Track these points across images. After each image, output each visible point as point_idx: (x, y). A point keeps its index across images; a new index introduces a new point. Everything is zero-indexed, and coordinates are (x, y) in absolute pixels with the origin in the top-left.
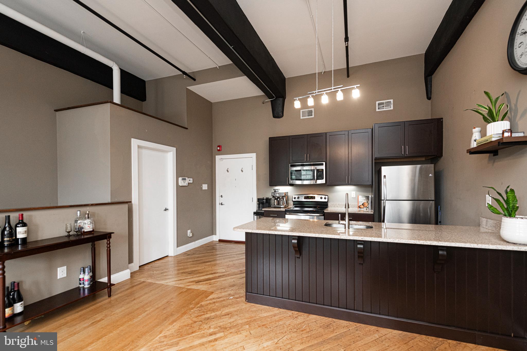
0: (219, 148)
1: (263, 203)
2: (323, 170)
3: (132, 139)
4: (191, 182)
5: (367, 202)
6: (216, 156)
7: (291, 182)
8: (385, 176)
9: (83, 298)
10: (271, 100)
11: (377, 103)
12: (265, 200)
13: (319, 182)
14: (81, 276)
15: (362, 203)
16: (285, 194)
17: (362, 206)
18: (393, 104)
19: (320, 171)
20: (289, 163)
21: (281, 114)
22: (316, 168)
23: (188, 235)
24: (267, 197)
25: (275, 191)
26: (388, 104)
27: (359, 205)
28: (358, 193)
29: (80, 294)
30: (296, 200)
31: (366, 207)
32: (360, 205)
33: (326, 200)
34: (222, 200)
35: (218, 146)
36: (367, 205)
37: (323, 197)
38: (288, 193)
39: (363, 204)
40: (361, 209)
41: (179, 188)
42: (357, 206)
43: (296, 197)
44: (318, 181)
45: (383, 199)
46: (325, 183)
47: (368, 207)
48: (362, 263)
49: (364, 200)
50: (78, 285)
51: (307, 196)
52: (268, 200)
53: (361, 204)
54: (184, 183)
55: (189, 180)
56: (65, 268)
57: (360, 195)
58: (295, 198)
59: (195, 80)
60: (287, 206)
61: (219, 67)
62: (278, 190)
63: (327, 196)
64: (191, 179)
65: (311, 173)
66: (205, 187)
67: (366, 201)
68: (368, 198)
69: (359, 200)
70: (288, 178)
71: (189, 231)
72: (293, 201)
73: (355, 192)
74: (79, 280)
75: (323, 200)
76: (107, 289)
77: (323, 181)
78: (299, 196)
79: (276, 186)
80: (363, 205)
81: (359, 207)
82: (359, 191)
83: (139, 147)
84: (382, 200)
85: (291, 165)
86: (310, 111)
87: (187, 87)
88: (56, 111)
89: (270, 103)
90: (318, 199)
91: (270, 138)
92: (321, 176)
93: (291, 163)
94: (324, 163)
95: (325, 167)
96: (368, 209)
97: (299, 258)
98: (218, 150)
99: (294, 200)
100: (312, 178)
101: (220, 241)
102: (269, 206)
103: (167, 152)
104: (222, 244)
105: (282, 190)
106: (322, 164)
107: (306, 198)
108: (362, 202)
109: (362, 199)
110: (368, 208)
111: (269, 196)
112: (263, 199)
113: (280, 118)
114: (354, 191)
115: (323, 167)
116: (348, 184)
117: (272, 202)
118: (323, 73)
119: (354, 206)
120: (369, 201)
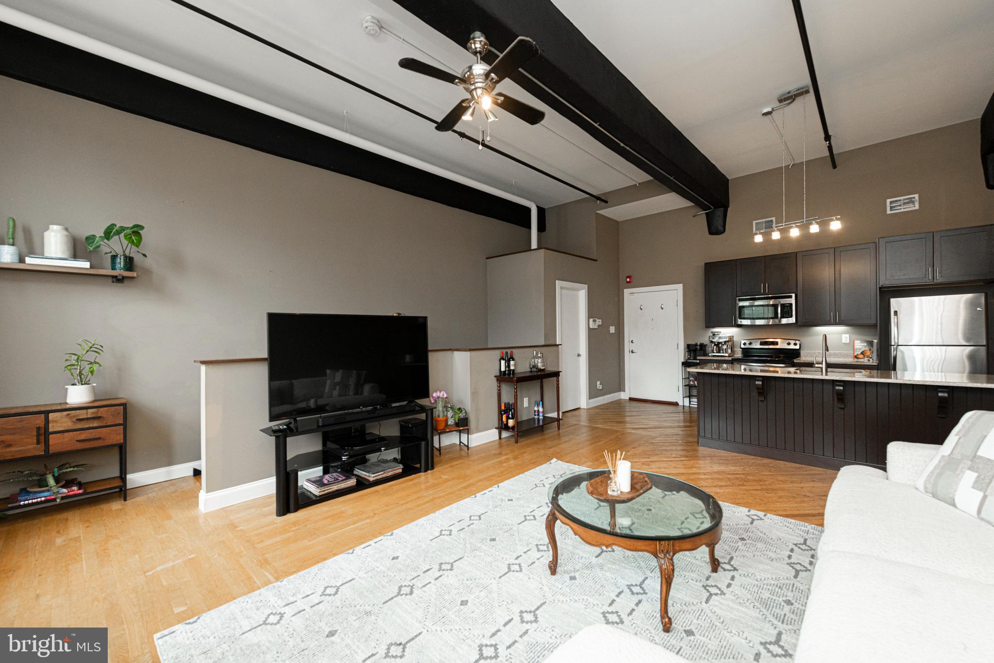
0: (628, 280)
1: (695, 351)
2: (791, 304)
3: (557, 281)
4: (600, 323)
5: (870, 350)
6: (625, 290)
7: (740, 322)
8: (896, 313)
9: (537, 427)
10: (706, 213)
11: (888, 201)
12: (698, 346)
13: (784, 321)
14: (536, 409)
15: (861, 351)
16: (730, 339)
17: (862, 356)
18: (918, 201)
19: (787, 306)
20: (737, 297)
21: (721, 228)
22: (779, 302)
23: (598, 387)
24: (702, 342)
25: (714, 335)
26: (911, 201)
27: (855, 355)
28: (854, 336)
29: (535, 423)
30: (747, 346)
31: (868, 357)
32: (858, 355)
33: (797, 347)
34: (633, 347)
35: (627, 277)
36: (869, 354)
37: (792, 342)
38: (733, 336)
39: (862, 353)
40: (859, 360)
41: (590, 331)
42: (853, 356)
43: (748, 342)
44: (782, 319)
45: (893, 344)
46: (795, 322)
47: (870, 356)
48: (843, 407)
49: (863, 347)
50: (532, 416)
51: (764, 341)
52: (703, 347)
53: (859, 353)
54: (595, 324)
55: (599, 322)
56: (527, 398)
57: (857, 340)
58: (745, 344)
59: (606, 202)
60: (731, 355)
61: (639, 184)
62: (718, 333)
63: (799, 340)
64: (600, 320)
65: (771, 309)
66: (612, 330)
67: (867, 349)
68: (870, 343)
69: (856, 347)
70: (735, 317)
71: (598, 383)
72: (741, 348)
73: (848, 336)
74: (534, 412)
75: (792, 347)
76: (557, 422)
77: (792, 320)
78: (752, 341)
79: (714, 327)
81: (856, 357)
82: (854, 334)
83: (561, 288)
84: (891, 345)
85: (739, 299)
86: (768, 222)
87: (597, 212)
88: (487, 258)
89: (704, 216)
90: (782, 345)
91: (706, 264)
92: (789, 313)
93: (739, 297)
94: (793, 295)
95: (794, 300)
96: (871, 360)
97: (763, 401)
98: (627, 282)
99: (743, 346)
100: (773, 316)
101: (631, 399)
102: (706, 355)
103: (578, 290)
104: (634, 404)
105: (725, 333)
106: (791, 297)
107: (762, 343)
108: (860, 349)
110: (871, 358)
111: (705, 340)
112: (696, 345)
113: (719, 234)
114: (846, 333)
115: (793, 301)
116: (835, 324)
117: (709, 349)
118: (790, 167)
119: (847, 356)
120: (872, 349)
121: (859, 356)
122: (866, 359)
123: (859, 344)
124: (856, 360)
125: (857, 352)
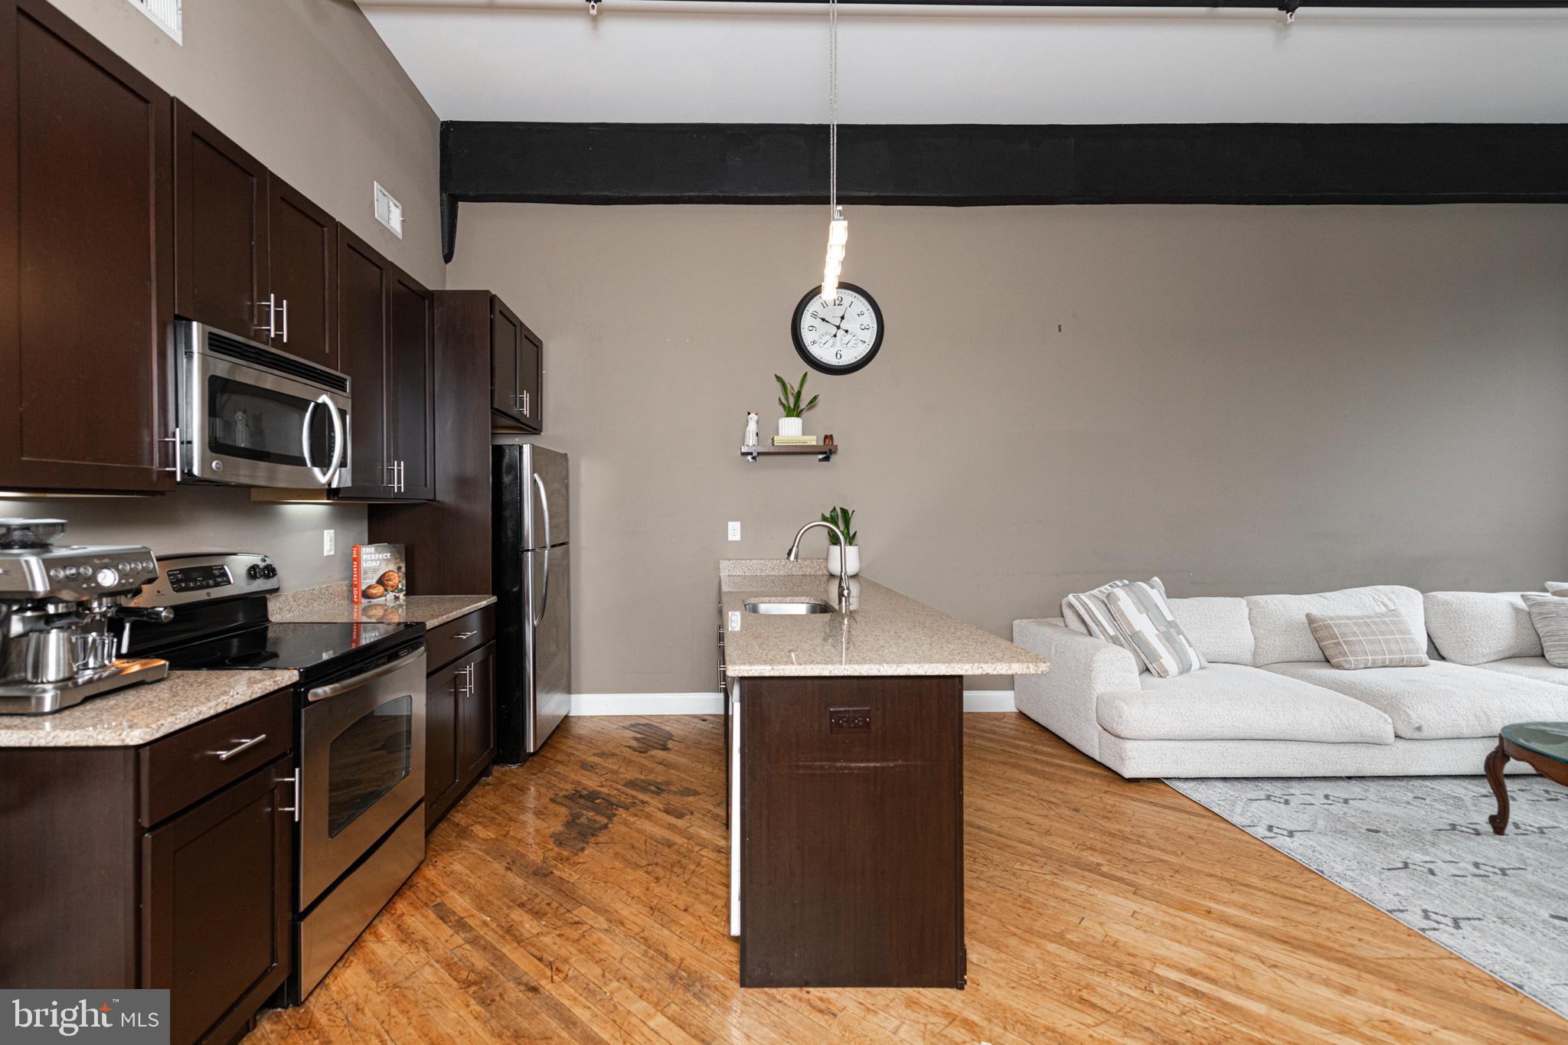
11: (376, 185)
15: (377, 578)
17: (381, 589)
18: (400, 223)
27: (364, 587)
32: (370, 587)
39: (380, 582)
40: (374, 600)
45: (525, 546)
47: (401, 586)
49: (384, 564)
53: (374, 581)
57: (366, 544)
63: (267, 556)
69: (364, 565)
73: (333, 531)
80: (383, 585)
81: (365, 594)
82: (345, 528)
84: (524, 551)
94: (347, 382)
106: (343, 385)
108: (375, 570)
109: (379, 560)
115: (346, 401)
120: (403, 565)
121: (374, 591)
122: (390, 596)
123: (372, 557)
124: (365, 602)
125: (368, 580)
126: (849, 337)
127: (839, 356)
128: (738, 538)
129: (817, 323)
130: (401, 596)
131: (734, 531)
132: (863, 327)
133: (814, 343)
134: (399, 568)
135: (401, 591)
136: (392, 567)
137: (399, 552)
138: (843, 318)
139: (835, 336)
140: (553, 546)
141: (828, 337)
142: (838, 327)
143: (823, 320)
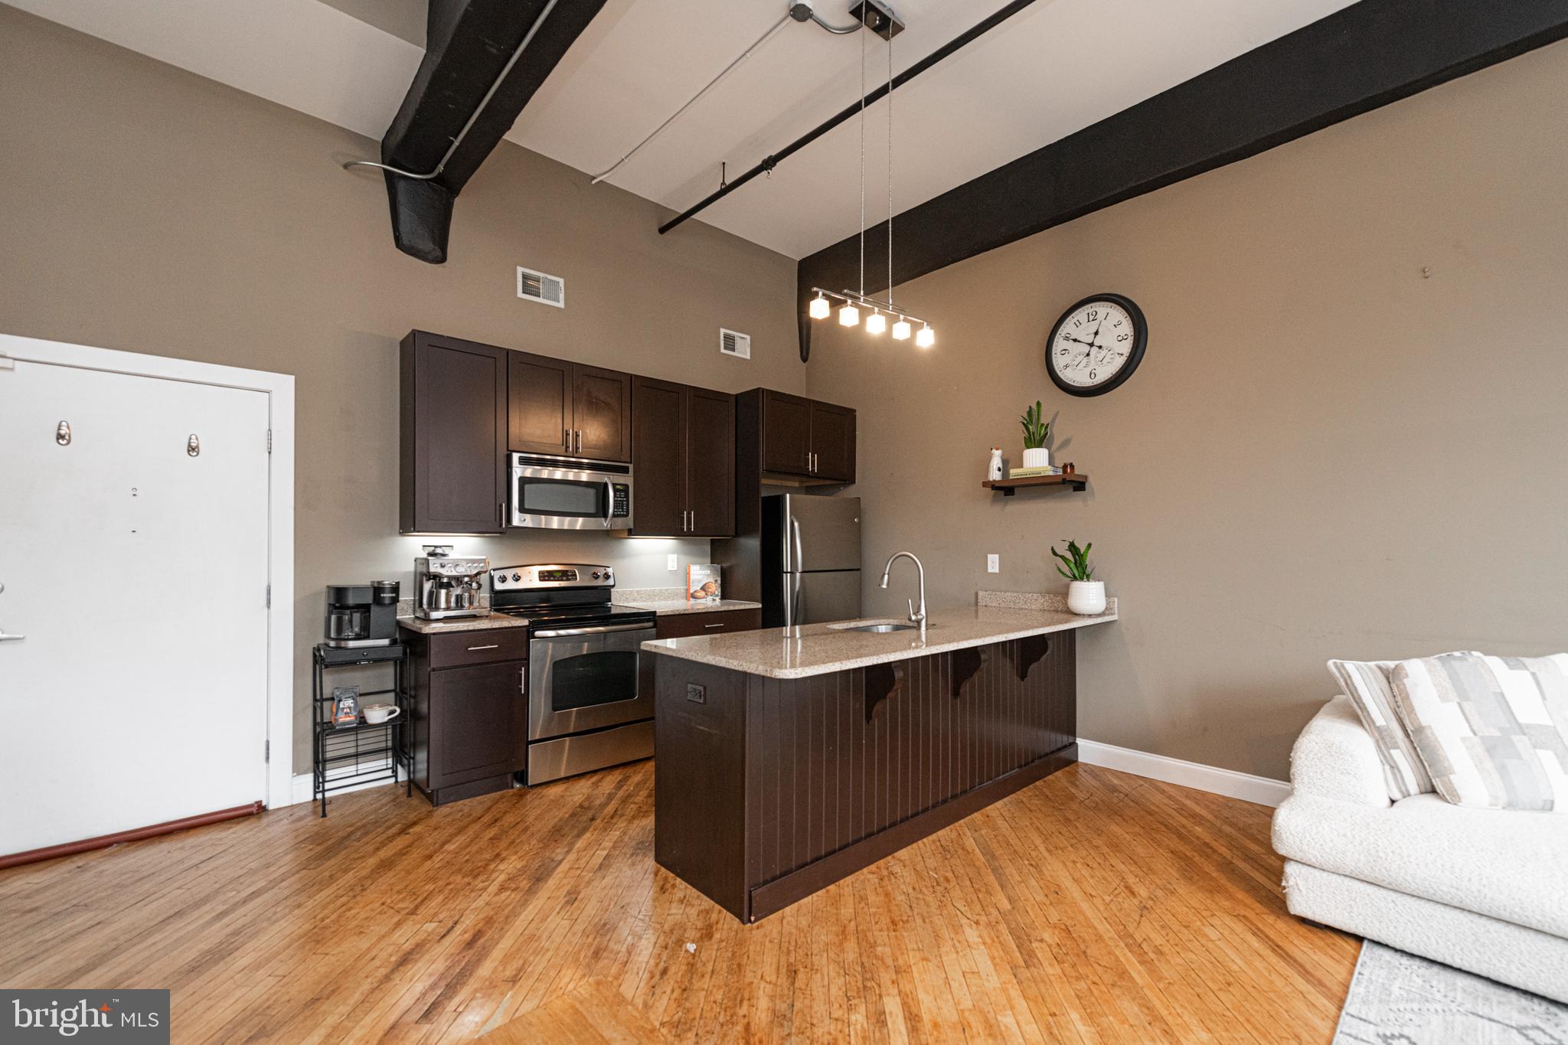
2: (627, 486)
7: (518, 519)
12: (387, 590)
15: (701, 586)
17: (702, 594)
19: (620, 490)
20: (511, 451)
22: (608, 479)
27: (692, 591)
28: (687, 558)
30: (509, 585)
31: (712, 593)
32: (695, 591)
36: (714, 589)
37: (602, 571)
39: (703, 588)
40: (699, 601)
42: (689, 595)
43: (509, 574)
46: (632, 527)
47: (716, 593)
49: (706, 577)
51: (548, 572)
53: (699, 588)
57: (693, 564)
58: (503, 579)
62: (447, 551)
67: (708, 580)
69: (692, 578)
73: (676, 556)
75: (602, 582)
77: (628, 523)
78: (519, 571)
80: (705, 591)
81: (694, 596)
82: (686, 554)
85: (521, 458)
92: (623, 506)
93: (517, 451)
94: (631, 467)
96: (713, 599)
99: (498, 586)
106: (626, 470)
107: (544, 576)
108: (700, 581)
109: (702, 574)
110: (714, 596)
114: (673, 553)
115: (629, 479)
118: (594, 182)
119: (674, 596)
120: (719, 579)
121: (699, 594)
122: (710, 598)
123: (698, 572)
124: (692, 601)
125: (695, 587)
126: (1103, 352)
127: (1093, 375)
128: (996, 570)
129: (1069, 345)
130: (718, 599)
131: (993, 563)
132: (1120, 338)
133: (1067, 366)
134: (716, 581)
135: (717, 596)
136: (711, 580)
137: (716, 570)
138: (1096, 333)
139: (1088, 355)
140: (803, 572)
141: (1080, 358)
142: (1091, 345)
143: (1075, 340)
